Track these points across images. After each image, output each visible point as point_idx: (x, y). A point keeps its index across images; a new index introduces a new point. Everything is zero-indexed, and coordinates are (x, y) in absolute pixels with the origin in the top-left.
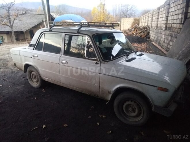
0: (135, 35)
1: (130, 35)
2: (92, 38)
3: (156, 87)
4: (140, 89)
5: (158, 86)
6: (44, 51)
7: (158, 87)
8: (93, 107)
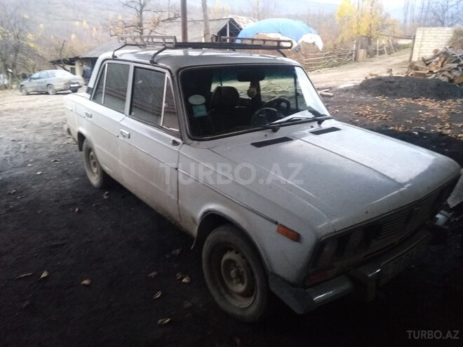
0: (434, 76)
1: (424, 75)
2: (175, 78)
3: (276, 223)
4: (244, 224)
5: (280, 222)
6: (103, 105)
7: (281, 225)
8: (178, 251)
